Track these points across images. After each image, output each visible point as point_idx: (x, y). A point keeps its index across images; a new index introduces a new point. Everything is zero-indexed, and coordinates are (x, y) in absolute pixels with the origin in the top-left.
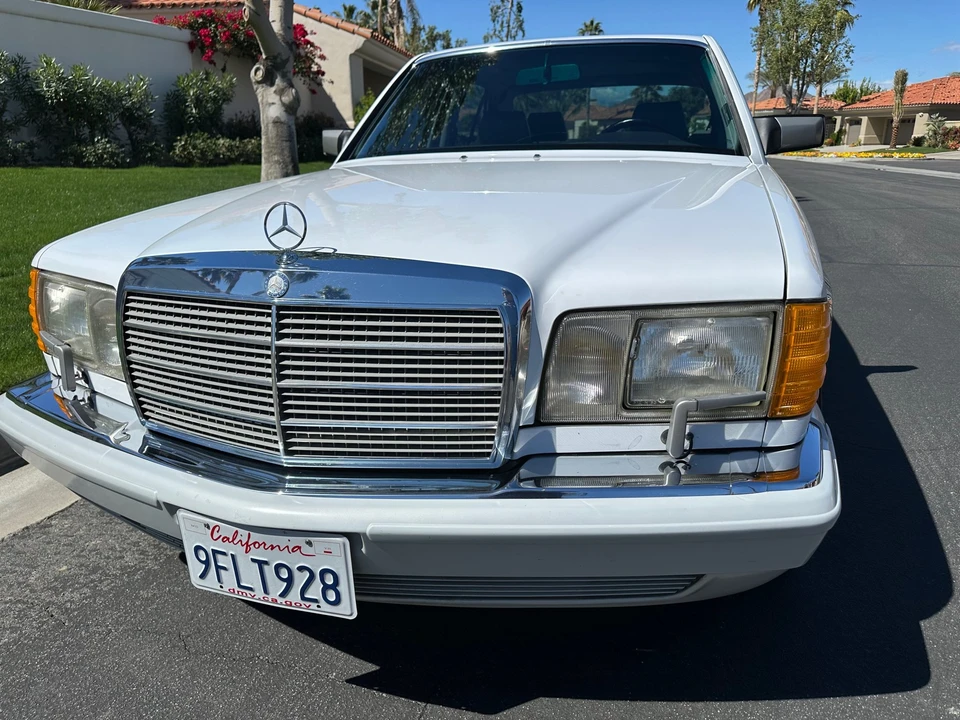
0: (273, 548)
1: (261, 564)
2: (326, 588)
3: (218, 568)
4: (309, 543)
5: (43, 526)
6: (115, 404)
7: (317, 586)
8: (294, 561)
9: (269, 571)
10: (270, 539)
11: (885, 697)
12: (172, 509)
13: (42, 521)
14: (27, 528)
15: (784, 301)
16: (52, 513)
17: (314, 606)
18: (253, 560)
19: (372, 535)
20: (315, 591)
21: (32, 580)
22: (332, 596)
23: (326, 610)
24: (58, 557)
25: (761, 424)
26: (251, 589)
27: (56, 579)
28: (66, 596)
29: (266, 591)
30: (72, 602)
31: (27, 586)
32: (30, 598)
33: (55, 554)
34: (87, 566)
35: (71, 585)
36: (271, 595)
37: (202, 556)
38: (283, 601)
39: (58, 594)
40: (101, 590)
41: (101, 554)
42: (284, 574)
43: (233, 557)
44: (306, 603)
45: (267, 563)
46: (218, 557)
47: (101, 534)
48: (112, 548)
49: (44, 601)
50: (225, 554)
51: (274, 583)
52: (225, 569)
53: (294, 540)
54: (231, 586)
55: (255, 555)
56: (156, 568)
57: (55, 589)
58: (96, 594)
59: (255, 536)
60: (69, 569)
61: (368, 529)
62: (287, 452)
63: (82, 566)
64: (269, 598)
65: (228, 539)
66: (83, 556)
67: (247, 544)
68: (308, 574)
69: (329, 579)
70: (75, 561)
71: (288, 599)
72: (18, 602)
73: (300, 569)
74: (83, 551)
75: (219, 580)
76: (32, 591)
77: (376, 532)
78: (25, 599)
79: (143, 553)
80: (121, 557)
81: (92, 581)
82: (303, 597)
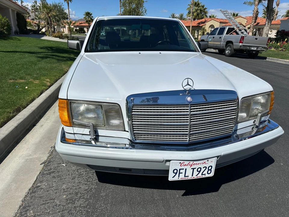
0: (198, 164)
1: (193, 169)
2: (209, 170)
3: (180, 173)
4: (208, 161)
5: (35, 187)
7: (207, 170)
8: (202, 166)
9: (195, 170)
10: (197, 162)
11: (271, 165)
12: (166, 162)
13: (33, 186)
14: (29, 189)
16: (33, 182)
17: (204, 176)
18: (192, 169)
19: (223, 155)
20: (205, 172)
21: (58, 203)
22: (209, 172)
23: (207, 176)
24: (58, 194)
25: (266, 116)
26: (188, 176)
27: (67, 200)
28: (77, 204)
29: (192, 176)
30: (82, 204)
31: (59, 205)
32: (66, 208)
33: (55, 193)
34: (72, 193)
35: (75, 200)
36: (193, 176)
37: (175, 171)
38: (196, 177)
39: (74, 203)
40: (87, 198)
41: (72, 189)
42: (199, 170)
43: (186, 169)
44: (202, 176)
45: (195, 168)
46: (181, 170)
47: (63, 183)
48: (73, 186)
49: (72, 207)
50: (183, 169)
51: (196, 172)
52: (182, 173)
53: (205, 161)
54: (182, 177)
55: (193, 167)
56: (96, 187)
57: (71, 203)
58: (87, 200)
59: (195, 162)
60: (67, 196)
61: (222, 154)
62: (189, 140)
63: (70, 194)
64: (193, 177)
65: (186, 165)
66: (66, 191)
67: (192, 165)
68: (205, 168)
69: (210, 168)
70: (66, 193)
71: (197, 176)
72: (63, 211)
73: (203, 168)
74: (64, 190)
75: (179, 177)
76: (63, 206)
77: (224, 154)
78: (64, 209)
79: (86, 184)
80: (80, 188)
81: (80, 197)
82: (202, 174)
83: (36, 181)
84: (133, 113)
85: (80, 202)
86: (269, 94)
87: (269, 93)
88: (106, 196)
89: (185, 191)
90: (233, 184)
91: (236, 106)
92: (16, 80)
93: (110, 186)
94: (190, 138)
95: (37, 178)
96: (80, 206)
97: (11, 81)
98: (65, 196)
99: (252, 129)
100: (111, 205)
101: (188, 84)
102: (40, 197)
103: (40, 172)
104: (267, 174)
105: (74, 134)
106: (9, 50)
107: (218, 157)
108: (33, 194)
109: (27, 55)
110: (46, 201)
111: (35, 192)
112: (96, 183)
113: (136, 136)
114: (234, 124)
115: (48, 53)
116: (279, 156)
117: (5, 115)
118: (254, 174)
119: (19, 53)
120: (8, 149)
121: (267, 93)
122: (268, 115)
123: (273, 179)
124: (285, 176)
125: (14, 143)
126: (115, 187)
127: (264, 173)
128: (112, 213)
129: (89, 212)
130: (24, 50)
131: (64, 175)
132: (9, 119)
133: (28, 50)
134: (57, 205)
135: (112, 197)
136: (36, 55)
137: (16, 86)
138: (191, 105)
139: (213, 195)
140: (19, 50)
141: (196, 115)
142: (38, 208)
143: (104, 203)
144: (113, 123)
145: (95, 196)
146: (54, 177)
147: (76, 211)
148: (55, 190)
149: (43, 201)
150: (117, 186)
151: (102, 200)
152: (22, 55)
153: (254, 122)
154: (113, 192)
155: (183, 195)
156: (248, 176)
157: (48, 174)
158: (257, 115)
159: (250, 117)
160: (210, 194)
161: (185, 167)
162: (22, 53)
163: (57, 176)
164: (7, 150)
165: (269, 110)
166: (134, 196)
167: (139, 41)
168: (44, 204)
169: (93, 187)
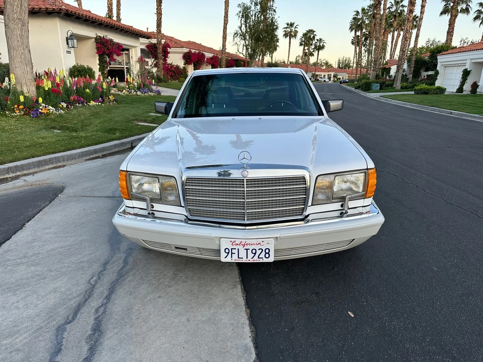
0: (252, 244)
1: (247, 250)
2: (266, 253)
3: (232, 253)
4: (263, 242)
7: (264, 253)
8: (257, 247)
9: (249, 252)
10: (251, 242)
15: (367, 169)
17: (262, 259)
18: (245, 249)
19: (281, 237)
20: (262, 255)
22: (267, 255)
23: (265, 260)
26: (242, 258)
36: (248, 259)
37: (227, 251)
42: (254, 251)
43: (238, 249)
44: (259, 259)
45: (249, 249)
50: (236, 249)
51: (250, 255)
52: (235, 253)
53: (259, 241)
54: (235, 258)
55: (246, 247)
59: (247, 242)
62: (247, 219)
65: (238, 244)
67: (244, 244)
68: (261, 250)
69: (267, 251)
71: (253, 259)
73: (259, 249)
75: (232, 257)
82: (259, 258)
84: (187, 186)
86: (365, 172)
87: (365, 170)
94: (247, 217)
105: (133, 208)
107: (275, 238)
113: (190, 212)
114: (304, 204)
144: (169, 199)
153: (342, 206)
158: (344, 198)
161: (237, 247)
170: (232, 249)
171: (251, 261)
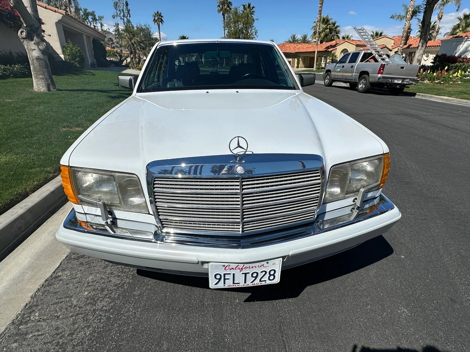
0: (253, 267)
1: (246, 274)
2: (270, 275)
3: (225, 279)
4: (267, 263)
5: (54, 278)
6: (132, 222)
7: (268, 275)
8: (259, 270)
9: (249, 276)
10: (251, 265)
11: (387, 258)
12: (203, 263)
13: (52, 275)
14: (46, 280)
16: (54, 270)
17: (264, 282)
18: (243, 273)
19: (291, 255)
20: (266, 278)
21: (75, 303)
22: (272, 277)
23: (268, 282)
24: (78, 290)
25: (375, 191)
26: (239, 283)
27: (87, 299)
28: (100, 305)
29: (245, 282)
30: (105, 306)
31: (75, 306)
32: (82, 311)
33: (76, 288)
34: (97, 289)
35: (97, 299)
37: (218, 277)
38: (251, 284)
39: (95, 305)
40: (114, 297)
41: (99, 282)
42: (255, 275)
43: (234, 274)
45: (249, 273)
46: (226, 276)
47: (90, 274)
48: (102, 278)
49: (90, 310)
50: (230, 274)
51: (250, 279)
52: (229, 279)
53: (262, 263)
54: (229, 284)
55: (245, 271)
56: (131, 281)
57: (91, 303)
58: (113, 300)
59: (246, 265)
60: (89, 293)
61: (291, 253)
62: (243, 231)
63: (94, 290)
64: (246, 284)
65: (233, 269)
66: (91, 285)
67: (242, 269)
68: (264, 273)
69: (272, 273)
70: (89, 288)
71: (254, 283)
72: (77, 314)
73: (261, 272)
74: (88, 283)
75: (224, 283)
76: (80, 308)
77: (293, 254)
78: (80, 312)
79: (119, 276)
80: (110, 281)
81: (106, 295)
82: (260, 281)
83: (58, 268)
84: (156, 189)
85: (104, 303)
86: (380, 158)
87: (381, 156)
88: (139, 295)
89: (250, 294)
90: (321, 286)
91: (319, 179)
92: (71, 127)
93: (149, 281)
94: (243, 228)
95: (60, 265)
96: (101, 310)
97: (64, 129)
98: (86, 293)
99: (351, 211)
100: (142, 311)
101: (239, 146)
102: (55, 293)
103: (67, 256)
104: (376, 272)
105: (86, 214)
106: (76, 88)
107: (283, 257)
108: (48, 288)
109: (95, 94)
110: (60, 299)
111: (51, 285)
112: (133, 275)
113: (163, 223)
114: (316, 206)
115: (124, 91)
116: (401, 243)
117: (42, 176)
118: (357, 272)
119: (88, 92)
120: (39, 221)
121: (377, 157)
122: (379, 189)
123: (384, 281)
124: (403, 277)
125: (49, 212)
126: (156, 282)
127: (372, 270)
128: (139, 323)
129: (111, 318)
130: (95, 88)
131: (95, 262)
132: (47, 181)
133: (99, 88)
134: (72, 305)
135: (147, 297)
136: (107, 94)
137: (68, 136)
138: (242, 179)
139: (289, 302)
140: (88, 88)
141: (252, 193)
142: (47, 308)
143: (134, 306)
144: (132, 202)
145: (125, 295)
146: (82, 264)
147: (93, 317)
148: (77, 283)
149: (57, 299)
150: (158, 281)
151: (133, 301)
152: (90, 94)
153: (354, 201)
154: (151, 290)
155: (245, 301)
156: (348, 274)
157: (75, 259)
158: (358, 191)
159: (346, 194)
160: (284, 300)
161: (233, 272)
162: (91, 92)
163: (86, 262)
164: (37, 223)
165: (379, 183)
166: (176, 298)
167: (228, 73)
168: (56, 303)
169: (128, 281)
170: (225, 275)
171: (251, 285)
